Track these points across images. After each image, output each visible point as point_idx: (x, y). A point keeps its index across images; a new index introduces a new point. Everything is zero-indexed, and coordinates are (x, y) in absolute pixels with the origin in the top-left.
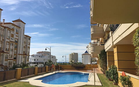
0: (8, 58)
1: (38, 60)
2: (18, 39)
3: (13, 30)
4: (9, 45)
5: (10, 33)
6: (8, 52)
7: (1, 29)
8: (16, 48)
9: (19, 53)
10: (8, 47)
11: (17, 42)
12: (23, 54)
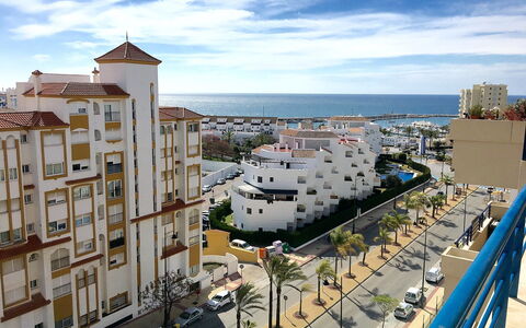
0: (73, 260)
1: (272, 180)
2: (122, 153)
3: (80, 121)
4: (67, 200)
5: (64, 143)
6: (63, 237)
7: (4, 143)
8: (117, 194)
9: (133, 216)
10: (58, 213)
11: (115, 169)
12: (159, 209)
